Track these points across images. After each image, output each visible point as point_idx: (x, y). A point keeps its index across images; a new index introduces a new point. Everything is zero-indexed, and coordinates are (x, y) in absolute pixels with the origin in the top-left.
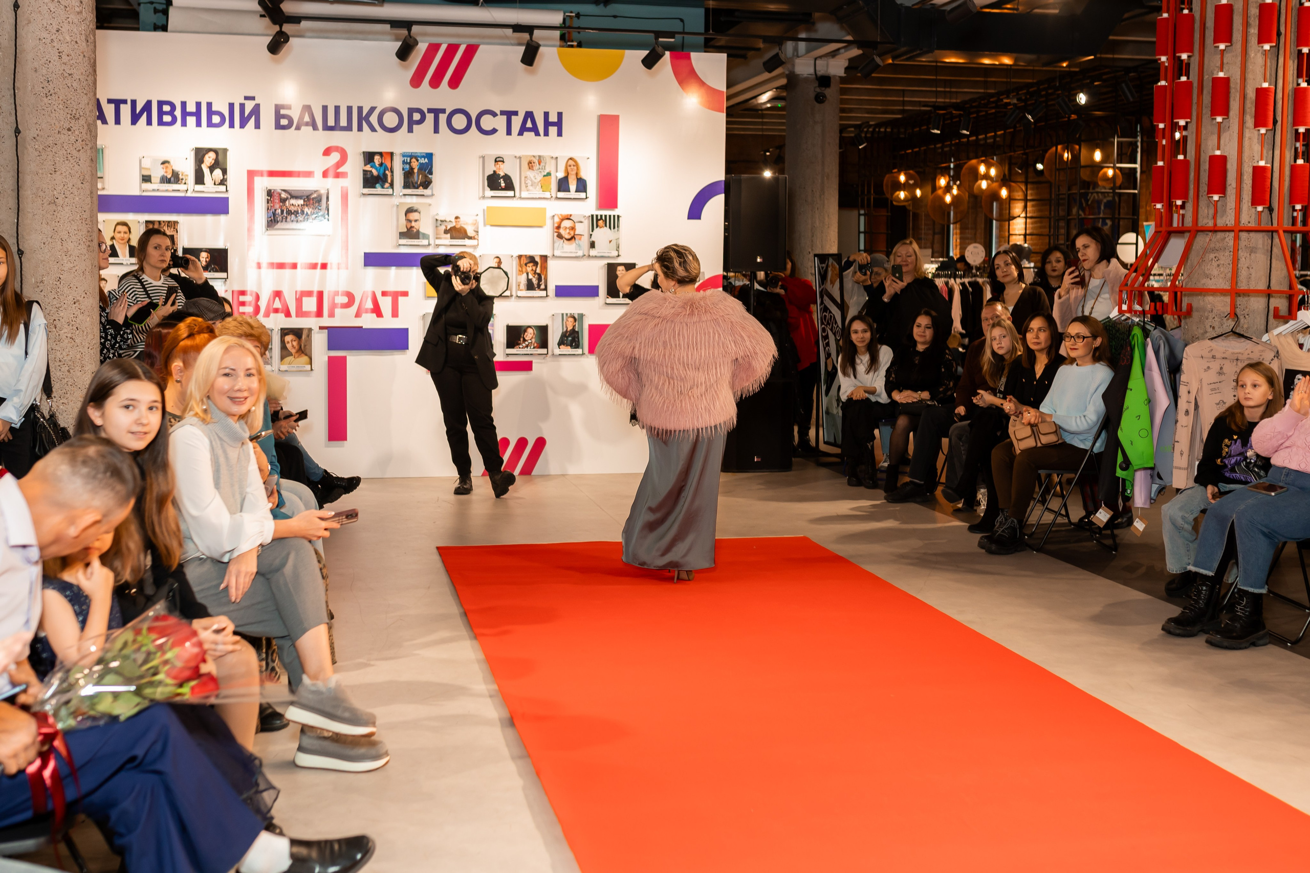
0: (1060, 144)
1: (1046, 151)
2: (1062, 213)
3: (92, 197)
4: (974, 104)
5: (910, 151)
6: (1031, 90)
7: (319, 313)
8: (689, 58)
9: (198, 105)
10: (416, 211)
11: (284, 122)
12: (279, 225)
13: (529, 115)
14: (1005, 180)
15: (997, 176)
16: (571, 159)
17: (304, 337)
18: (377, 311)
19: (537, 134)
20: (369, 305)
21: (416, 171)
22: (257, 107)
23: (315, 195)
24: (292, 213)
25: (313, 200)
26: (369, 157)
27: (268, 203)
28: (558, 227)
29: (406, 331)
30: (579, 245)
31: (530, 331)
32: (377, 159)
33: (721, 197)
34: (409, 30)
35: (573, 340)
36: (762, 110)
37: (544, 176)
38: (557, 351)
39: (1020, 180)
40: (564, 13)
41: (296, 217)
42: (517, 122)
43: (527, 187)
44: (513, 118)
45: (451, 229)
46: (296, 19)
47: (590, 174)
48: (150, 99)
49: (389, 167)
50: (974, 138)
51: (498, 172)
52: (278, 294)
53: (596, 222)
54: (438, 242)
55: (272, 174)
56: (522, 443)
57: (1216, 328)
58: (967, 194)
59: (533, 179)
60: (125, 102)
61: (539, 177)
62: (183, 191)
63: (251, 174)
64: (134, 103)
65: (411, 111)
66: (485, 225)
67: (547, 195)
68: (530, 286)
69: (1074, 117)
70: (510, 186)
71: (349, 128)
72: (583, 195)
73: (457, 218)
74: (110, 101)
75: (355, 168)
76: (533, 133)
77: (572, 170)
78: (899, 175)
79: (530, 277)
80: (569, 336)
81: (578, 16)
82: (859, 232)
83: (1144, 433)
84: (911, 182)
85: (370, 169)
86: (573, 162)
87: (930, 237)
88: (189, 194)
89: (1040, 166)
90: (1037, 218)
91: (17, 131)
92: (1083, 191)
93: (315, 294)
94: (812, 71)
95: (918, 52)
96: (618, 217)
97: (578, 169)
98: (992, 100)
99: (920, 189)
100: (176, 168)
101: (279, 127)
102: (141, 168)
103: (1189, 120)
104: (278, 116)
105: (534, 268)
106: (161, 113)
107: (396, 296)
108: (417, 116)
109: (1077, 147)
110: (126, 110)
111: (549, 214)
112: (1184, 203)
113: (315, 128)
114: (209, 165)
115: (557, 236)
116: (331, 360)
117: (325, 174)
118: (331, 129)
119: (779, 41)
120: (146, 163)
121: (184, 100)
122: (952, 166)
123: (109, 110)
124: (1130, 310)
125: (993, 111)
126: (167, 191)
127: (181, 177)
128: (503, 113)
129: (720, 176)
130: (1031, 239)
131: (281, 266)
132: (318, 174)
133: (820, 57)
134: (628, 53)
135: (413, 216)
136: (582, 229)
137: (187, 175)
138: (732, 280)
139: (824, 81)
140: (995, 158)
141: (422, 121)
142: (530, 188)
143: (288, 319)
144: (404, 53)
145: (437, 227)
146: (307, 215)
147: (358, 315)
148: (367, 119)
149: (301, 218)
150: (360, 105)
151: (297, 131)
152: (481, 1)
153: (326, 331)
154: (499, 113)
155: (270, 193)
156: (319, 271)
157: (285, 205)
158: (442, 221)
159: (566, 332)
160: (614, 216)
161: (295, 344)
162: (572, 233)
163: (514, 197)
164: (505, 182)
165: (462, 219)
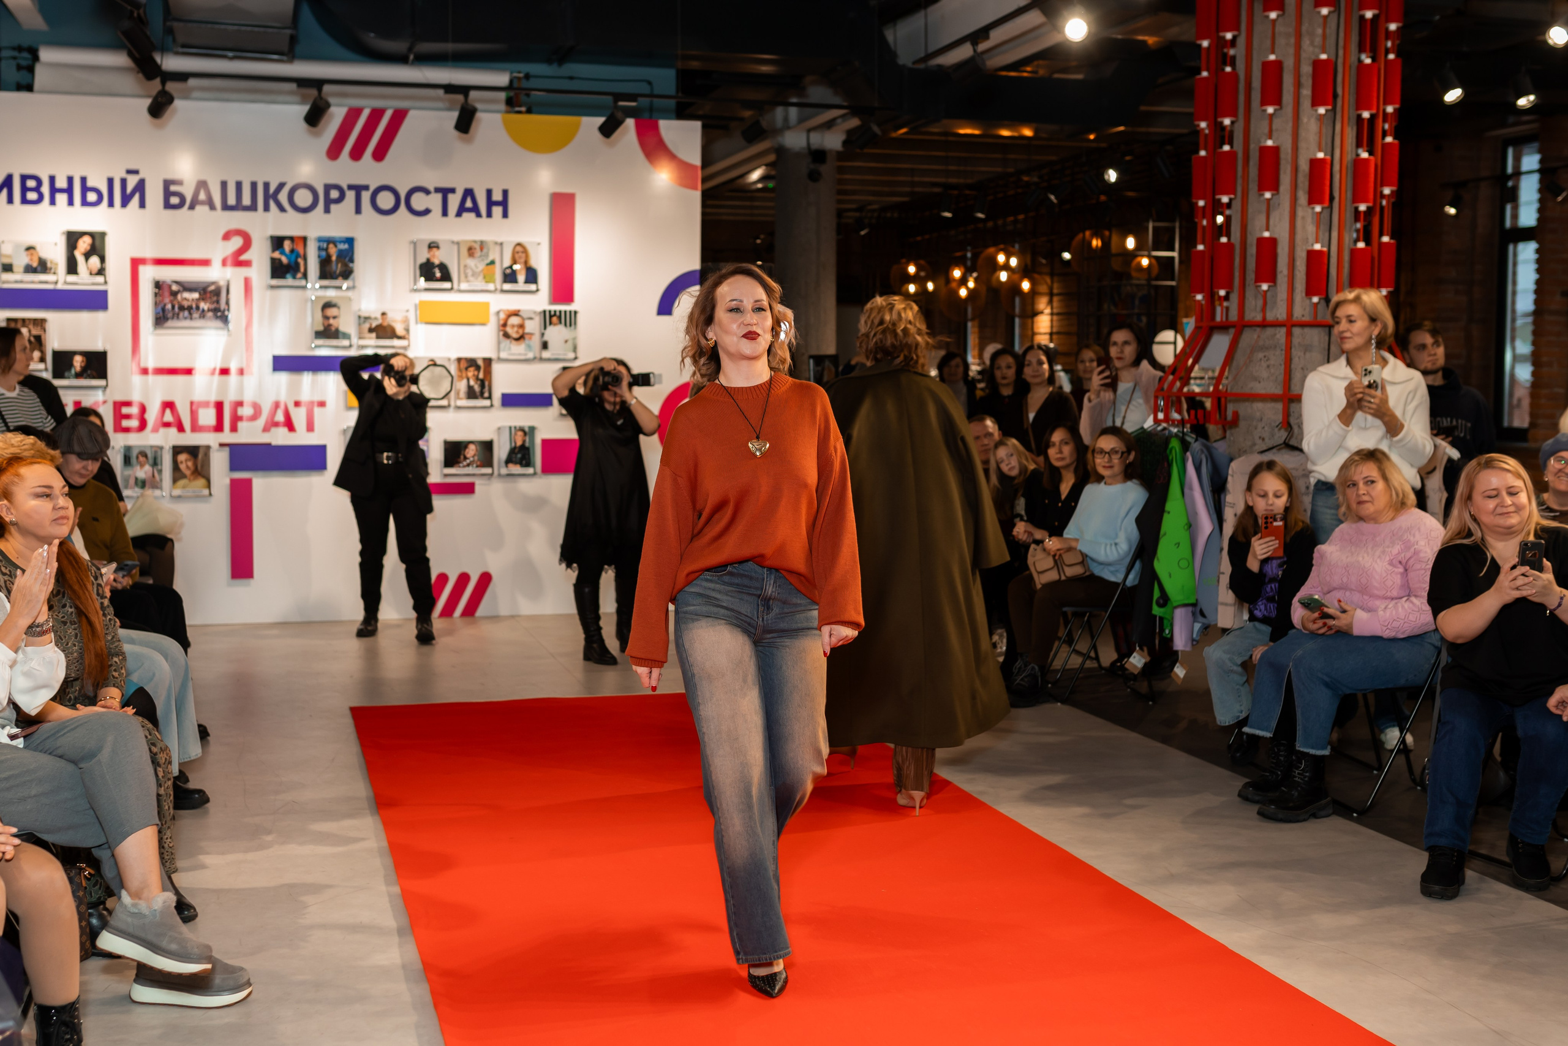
0: (1088, 229)
1: (1073, 238)
2: (1091, 309)
5: (919, 238)
6: (1054, 168)
7: (219, 428)
8: (656, 128)
9: (70, 179)
10: (335, 306)
11: (174, 200)
12: (170, 323)
13: (469, 193)
14: (1026, 271)
15: (1018, 266)
16: (519, 244)
17: (200, 456)
18: (289, 425)
19: (479, 215)
20: (280, 417)
21: (334, 258)
22: (142, 182)
23: (212, 288)
24: (185, 309)
25: (210, 293)
26: (277, 242)
27: (156, 296)
28: (505, 325)
29: (322, 449)
30: (529, 347)
31: (472, 447)
32: (287, 245)
34: (320, 90)
35: (523, 458)
37: (488, 265)
38: (504, 471)
39: (1043, 271)
40: (511, 73)
41: (190, 314)
42: (454, 201)
43: (466, 277)
44: (450, 196)
45: (379, 326)
46: (181, 77)
47: (542, 263)
48: (10, 172)
49: (301, 252)
50: (990, 223)
51: (433, 260)
52: (169, 405)
53: (549, 318)
54: (362, 342)
55: (160, 262)
56: (464, 578)
57: (1267, 440)
58: (984, 288)
59: (474, 268)
61: (481, 266)
62: (51, 283)
63: (136, 263)
65: (328, 188)
66: (417, 323)
67: (491, 287)
68: (471, 394)
69: (1103, 198)
70: (446, 277)
71: (253, 207)
72: (533, 287)
73: (383, 314)
75: (260, 255)
76: (472, 215)
78: (909, 265)
79: (472, 383)
80: (519, 452)
81: (527, 76)
83: (1184, 564)
84: (921, 273)
85: (279, 256)
86: (521, 251)
88: (59, 286)
89: (1067, 256)
90: (1065, 315)
92: (1114, 283)
93: (212, 405)
94: (805, 144)
96: (576, 312)
97: (527, 256)
98: (1011, 180)
99: (933, 282)
100: (44, 255)
101: (168, 206)
104: (168, 194)
105: (476, 373)
106: (24, 189)
107: (310, 406)
108: (334, 194)
109: (1107, 233)
111: (493, 309)
112: (1228, 294)
113: (212, 207)
114: (83, 252)
115: (503, 336)
116: (234, 482)
117: (224, 263)
118: (232, 208)
119: (766, 106)
120: (7, 249)
121: (52, 173)
122: (968, 255)
124: (1167, 419)
125: (1013, 192)
126: (32, 282)
127: (49, 265)
128: (437, 190)
129: (696, 265)
130: (1058, 339)
131: (170, 372)
132: (217, 262)
133: (814, 128)
134: (583, 119)
135: (331, 312)
136: (533, 326)
139: (819, 156)
140: (1016, 246)
141: (341, 199)
142: (471, 278)
143: (182, 435)
144: (313, 119)
145: (360, 324)
146: (203, 311)
147: (266, 429)
148: (275, 196)
149: (196, 315)
150: (267, 180)
151: (191, 212)
152: (412, 57)
153: (227, 449)
154: (432, 189)
155: (158, 285)
156: (217, 377)
157: (176, 299)
158: (366, 318)
159: (515, 448)
160: (570, 312)
161: (190, 464)
162: (521, 331)
163: (452, 289)
164: (441, 271)
165: (391, 315)
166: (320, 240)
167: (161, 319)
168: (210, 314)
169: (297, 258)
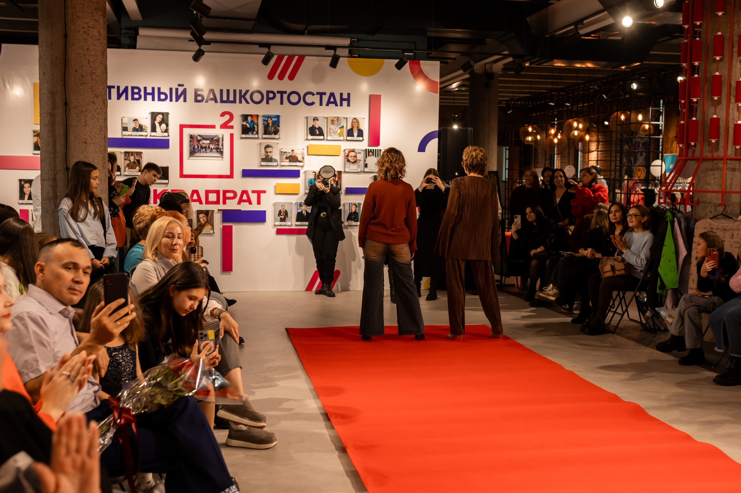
0: (619, 111)
1: (611, 115)
2: (618, 149)
3: (105, 139)
4: (571, 89)
5: (534, 114)
6: (603, 81)
7: (218, 202)
8: (419, 64)
9: (153, 89)
10: (270, 147)
11: (199, 98)
12: (196, 154)
13: (332, 95)
14: (587, 131)
15: (583, 128)
16: (355, 119)
17: (209, 215)
18: (249, 201)
19: (336, 105)
20: (245, 197)
21: (270, 125)
22: (185, 90)
23: (216, 138)
24: (203, 148)
25: (216, 141)
26: (245, 117)
27: (190, 142)
28: (348, 156)
29: (264, 212)
30: (359, 166)
32: (249, 119)
33: (436, 139)
34: (269, 48)
35: (355, 218)
36: (453, 92)
37: (340, 128)
38: (346, 223)
39: (594, 130)
40: (351, 39)
41: (206, 150)
42: (325, 98)
43: (330, 133)
44: (323, 96)
45: (291, 156)
46: (208, 43)
48: (127, 85)
49: (256, 122)
50: (570, 108)
51: (315, 126)
52: (196, 191)
53: (368, 153)
54: (282, 164)
55: (193, 126)
57: (713, 213)
58: (566, 138)
59: (334, 130)
60: (114, 87)
61: (337, 129)
62: (144, 136)
63: (182, 127)
64: (118, 88)
65: (268, 92)
66: (308, 154)
67: (342, 138)
69: (627, 96)
70: (321, 134)
71: (234, 102)
72: (361, 138)
73: (293, 151)
75: (237, 123)
76: (334, 105)
77: (355, 125)
78: (529, 127)
80: (353, 215)
81: (358, 40)
83: (673, 269)
84: (535, 131)
85: (246, 124)
86: (356, 121)
87: (544, 162)
88: (148, 137)
89: (606, 123)
90: (604, 152)
91: (66, 104)
92: (631, 137)
93: (215, 192)
94: (483, 70)
95: (545, 60)
97: (358, 124)
98: (581, 86)
99: (540, 135)
101: (196, 101)
102: (122, 123)
103: (698, 98)
104: (196, 95)
105: (334, 178)
106: (133, 93)
107: (259, 193)
108: (271, 95)
109: (629, 113)
110: (114, 92)
112: (695, 144)
113: (216, 101)
114: (159, 121)
115: (347, 161)
116: (224, 227)
117: (222, 127)
118: (225, 102)
119: (469, 55)
120: (125, 121)
121: (145, 86)
122: (556, 123)
125: (582, 92)
128: (318, 93)
129: (436, 128)
131: (196, 176)
132: (218, 126)
134: (386, 60)
135: (269, 149)
136: (360, 157)
139: (490, 76)
140: (582, 118)
141: (274, 98)
142: (332, 134)
143: (201, 205)
144: (266, 61)
145: (282, 155)
146: (212, 149)
147: (239, 203)
148: (244, 96)
149: (208, 151)
150: (240, 89)
151: (206, 103)
152: (306, 32)
153: (222, 212)
154: (315, 93)
155: (191, 137)
156: (218, 179)
157: (199, 143)
158: (284, 152)
159: (352, 212)
160: (378, 150)
161: (205, 218)
162: (355, 159)
163: (324, 139)
164: (319, 131)
165: (295, 151)
166: (263, 116)
167: (192, 153)
168: (215, 150)
169: (254, 125)
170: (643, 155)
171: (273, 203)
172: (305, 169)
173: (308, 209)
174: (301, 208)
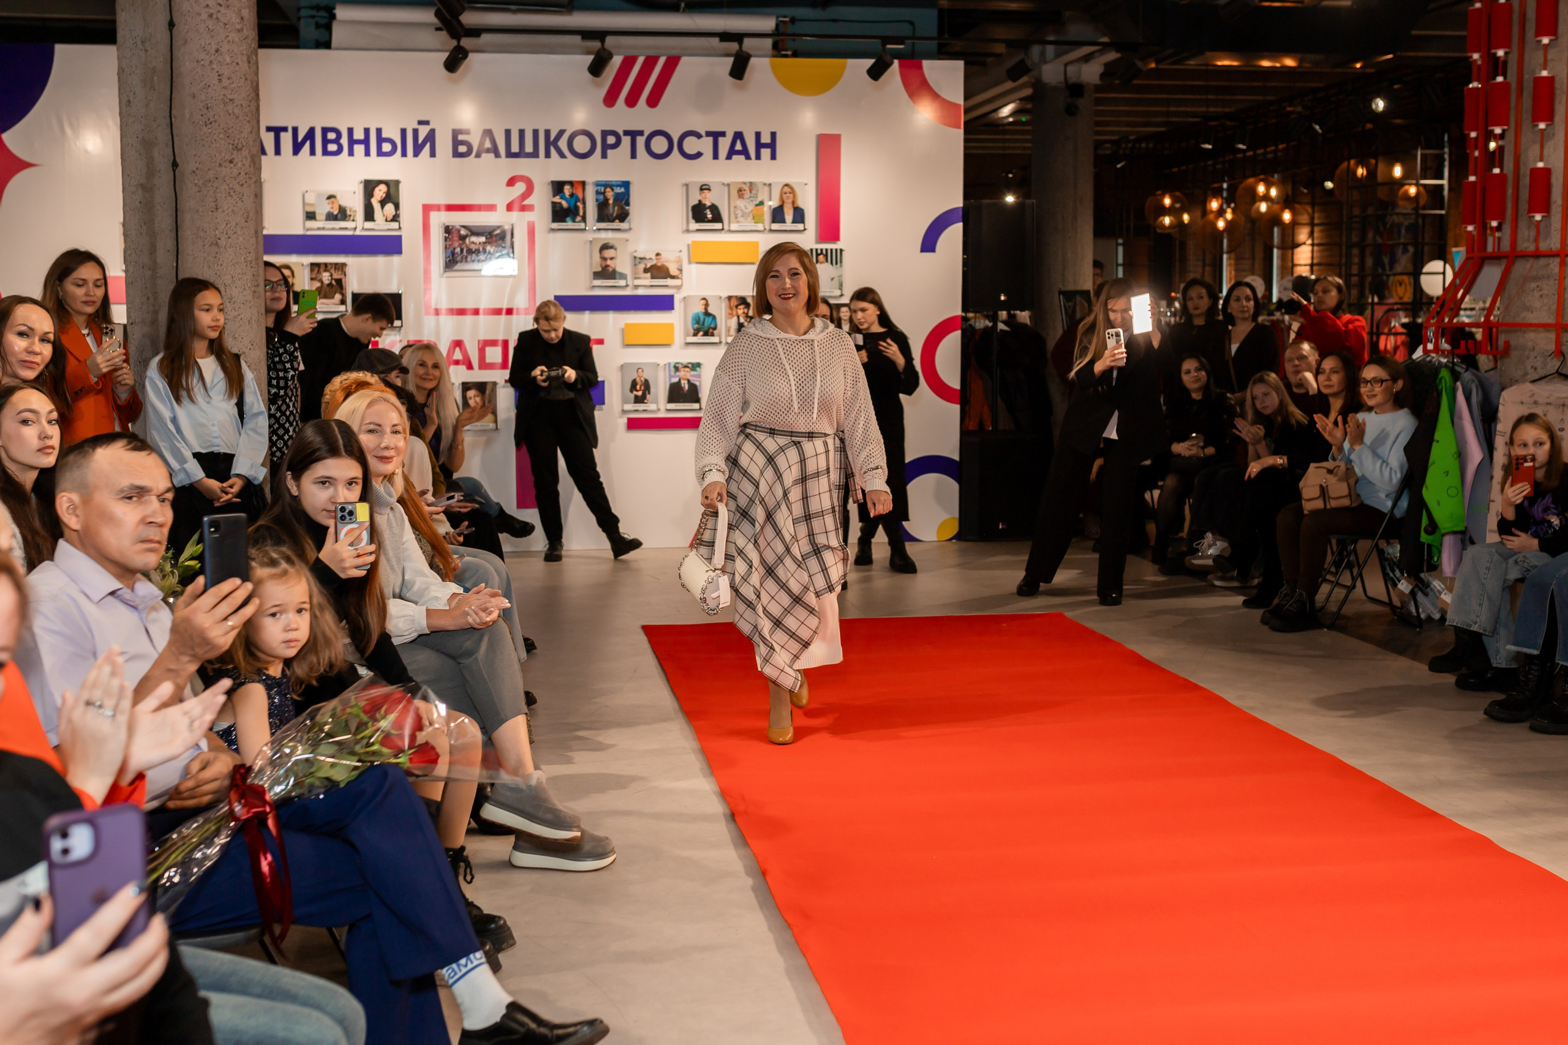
0: (1353, 158)
1: (1336, 167)
2: (1355, 239)
3: (257, 237)
4: (1251, 114)
5: (1175, 170)
6: (1318, 95)
8: (920, 67)
9: (367, 131)
10: (612, 247)
11: (462, 149)
12: (458, 266)
13: (739, 136)
14: (1287, 202)
15: (1278, 196)
16: (786, 185)
19: (748, 157)
21: (611, 202)
22: (432, 131)
23: (498, 232)
24: (473, 252)
25: (496, 237)
26: (558, 187)
27: (446, 240)
32: (567, 190)
33: (959, 226)
34: (603, 42)
36: (1004, 125)
37: (757, 205)
40: (777, 18)
41: (478, 256)
42: (724, 144)
43: (736, 217)
44: (721, 139)
45: (653, 267)
46: (475, 32)
48: (313, 125)
49: (580, 196)
50: (1250, 153)
51: (704, 202)
52: (458, 344)
53: (815, 257)
54: (637, 282)
55: (450, 208)
57: (1539, 369)
58: (1242, 219)
59: (744, 209)
60: (285, 129)
61: (751, 207)
62: (350, 229)
63: (427, 209)
64: (295, 130)
65: (605, 134)
66: (690, 262)
69: (1369, 126)
70: (717, 218)
71: (535, 154)
72: (800, 226)
73: (658, 254)
74: (269, 129)
75: (542, 200)
76: (743, 157)
78: (1164, 197)
79: (742, 320)
81: (793, 20)
82: (1118, 265)
83: (1453, 492)
84: (1178, 206)
85: (560, 201)
86: (788, 189)
87: (1200, 269)
88: (358, 233)
89: (1329, 185)
90: (1327, 246)
91: (175, 165)
92: (1380, 213)
93: (500, 343)
94: (1062, 78)
95: (1186, 54)
96: (841, 250)
97: (794, 196)
98: (1272, 108)
99: (1189, 214)
100: (343, 203)
101: (456, 154)
102: (304, 204)
103: (1506, 127)
104: (456, 143)
105: (746, 310)
106: (326, 142)
108: (611, 140)
109: (1373, 161)
110: (286, 139)
112: (1500, 225)
113: (497, 155)
114: (379, 199)
117: (509, 207)
118: (515, 155)
119: (1024, 45)
120: (311, 198)
121: (350, 126)
122: (1225, 186)
123: (268, 139)
124: (1436, 349)
125: (1274, 121)
126: (333, 229)
127: (348, 213)
128: (708, 134)
129: (958, 202)
130: (1319, 270)
131: (461, 312)
132: (502, 207)
133: (1071, 62)
134: (851, 62)
135: (608, 253)
137: (355, 211)
138: (972, 322)
139: (1076, 89)
140: (1276, 176)
141: (617, 145)
142: (741, 219)
143: (470, 372)
144: (596, 69)
145: (635, 265)
146: (490, 253)
148: (555, 144)
149: (483, 257)
150: (548, 128)
151: (477, 159)
152: (683, 5)
154: (703, 134)
155: (448, 230)
156: (503, 317)
157: (464, 243)
158: (641, 259)
160: (836, 250)
161: (478, 399)
163: (723, 229)
164: (712, 213)
165: (664, 255)
166: (598, 184)
168: (496, 257)
169: (576, 202)
170: (1408, 251)
171: (619, 365)
172: (684, 293)
173: (691, 376)
174: (678, 374)
